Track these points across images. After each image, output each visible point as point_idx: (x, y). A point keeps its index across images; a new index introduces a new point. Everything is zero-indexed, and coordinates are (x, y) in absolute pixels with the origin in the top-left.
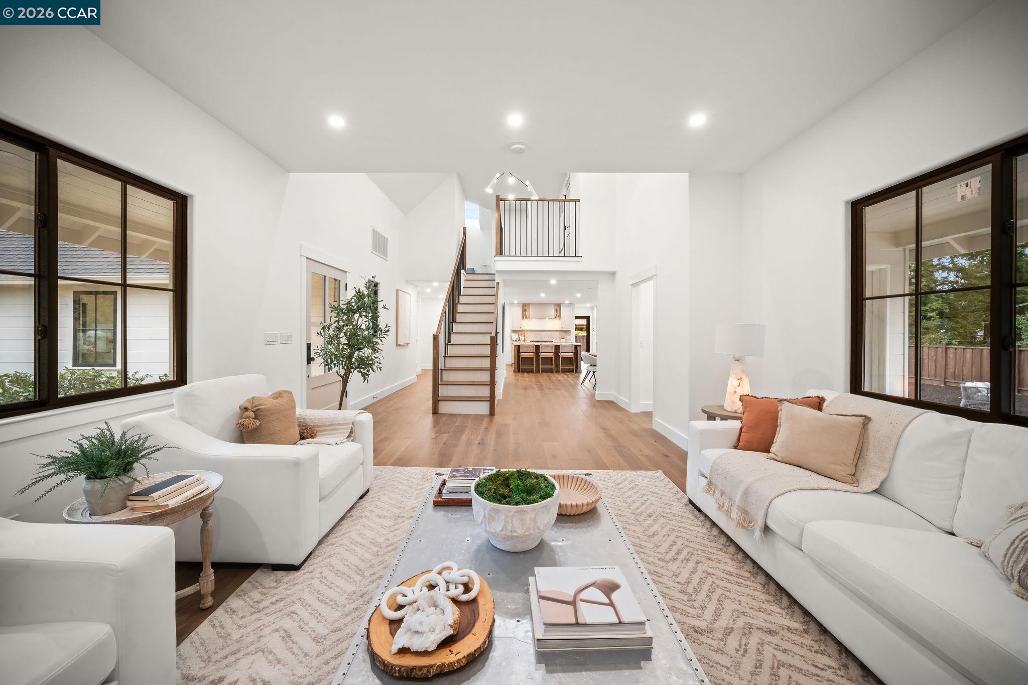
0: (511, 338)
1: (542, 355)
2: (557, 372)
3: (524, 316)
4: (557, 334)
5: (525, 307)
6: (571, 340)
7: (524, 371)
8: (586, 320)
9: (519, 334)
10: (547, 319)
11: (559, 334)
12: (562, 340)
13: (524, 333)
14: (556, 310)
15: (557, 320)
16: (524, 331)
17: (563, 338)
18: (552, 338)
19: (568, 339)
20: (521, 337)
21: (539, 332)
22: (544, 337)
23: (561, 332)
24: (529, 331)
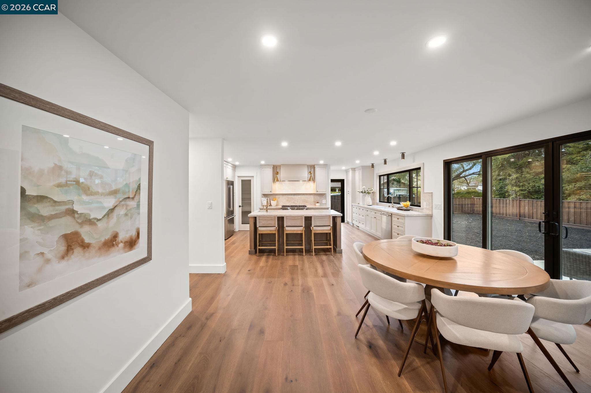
0: (262, 204)
1: (288, 230)
2: (309, 251)
3: (275, 179)
4: (312, 199)
5: (276, 170)
6: (326, 204)
7: (262, 252)
8: (340, 183)
9: (271, 198)
10: (301, 182)
11: (314, 198)
12: (317, 204)
13: (275, 198)
14: (310, 172)
15: (311, 183)
16: (276, 195)
17: (318, 203)
18: (306, 202)
19: (323, 203)
20: (272, 202)
21: (292, 196)
22: (298, 202)
23: (316, 195)
24: (281, 195)
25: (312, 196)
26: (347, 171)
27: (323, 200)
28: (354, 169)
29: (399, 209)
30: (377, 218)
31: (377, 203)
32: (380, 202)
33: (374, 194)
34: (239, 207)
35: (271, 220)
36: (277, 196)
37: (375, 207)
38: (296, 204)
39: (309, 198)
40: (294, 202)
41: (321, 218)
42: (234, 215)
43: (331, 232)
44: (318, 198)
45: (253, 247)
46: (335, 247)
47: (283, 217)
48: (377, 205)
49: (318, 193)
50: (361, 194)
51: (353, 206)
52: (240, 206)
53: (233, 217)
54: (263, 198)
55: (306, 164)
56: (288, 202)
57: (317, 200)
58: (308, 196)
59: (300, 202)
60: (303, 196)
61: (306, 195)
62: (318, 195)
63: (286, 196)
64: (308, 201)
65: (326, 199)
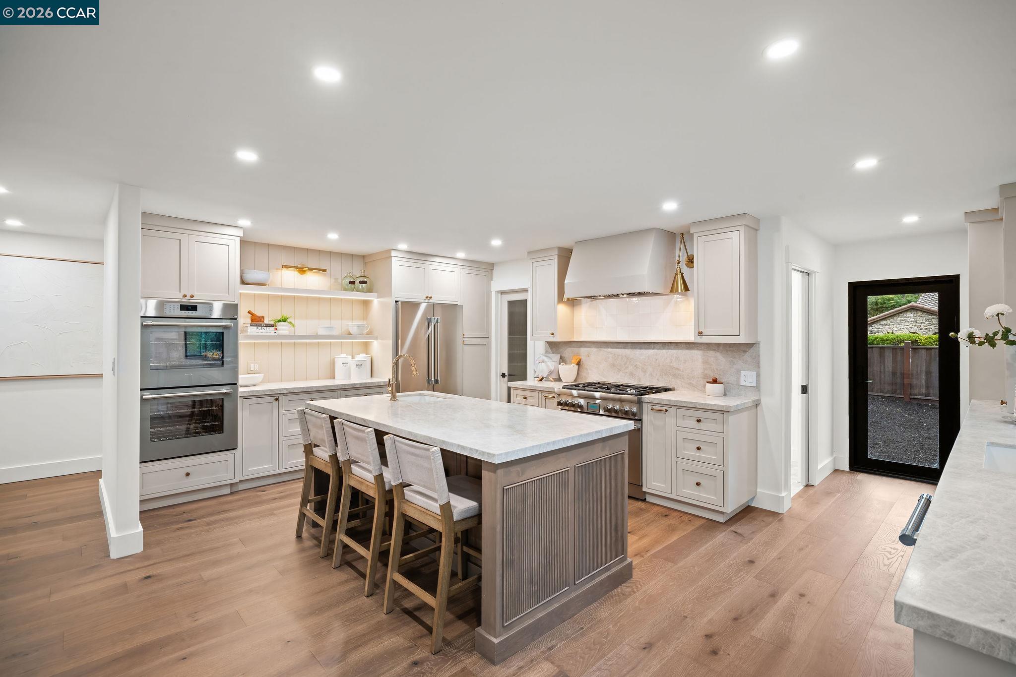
4: (693, 363)
9: (563, 355)
11: (705, 362)
12: (712, 387)
16: (581, 347)
17: (715, 381)
18: (675, 376)
19: (742, 383)
21: (627, 352)
22: (645, 372)
23: (714, 350)
24: (595, 347)
25: (697, 354)
27: (742, 373)
34: (503, 377)
38: (639, 380)
39: (685, 361)
40: (632, 374)
44: (719, 361)
49: (704, 340)
52: (503, 375)
56: (614, 372)
57: (717, 369)
58: (680, 351)
59: (654, 375)
60: (664, 351)
61: (674, 349)
62: (721, 348)
63: (610, 350)
64: (681, 372)
65: (759, 367)
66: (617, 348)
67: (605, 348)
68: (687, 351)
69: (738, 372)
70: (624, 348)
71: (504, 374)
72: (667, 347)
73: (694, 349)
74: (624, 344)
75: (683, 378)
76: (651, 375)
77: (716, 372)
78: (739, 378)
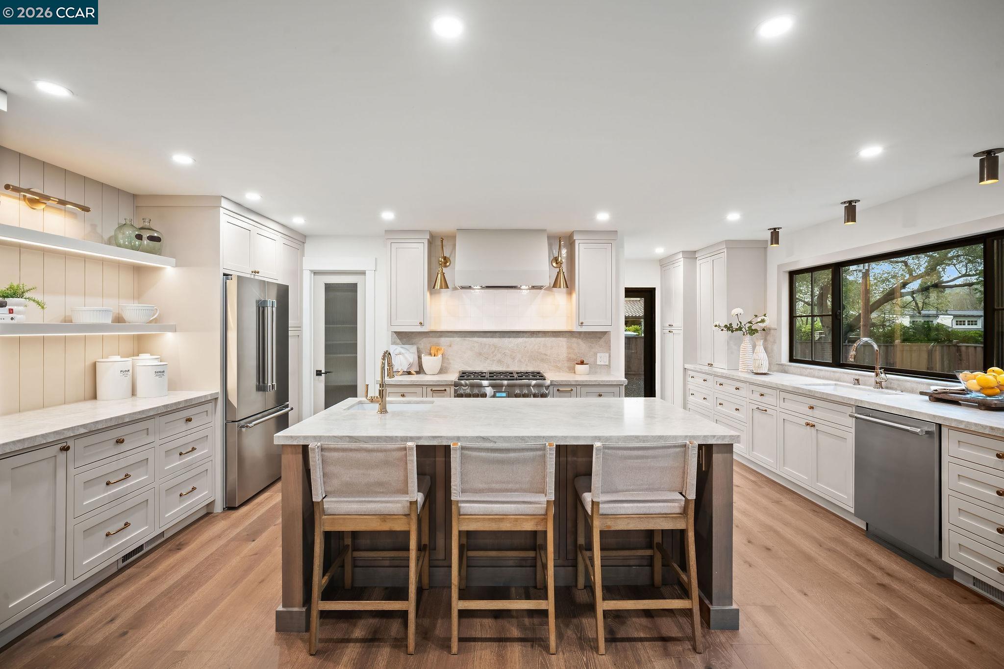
1: (472, 514)
3: (437, 282)
4: (561, 349)
5: (440, 250)
6: (609, 367)
9: (421, 347)
10: (525, 292)
11: (569, 348)
12: (579, 368)
13: (438, 344)
14: (556, 259)
15: (559, 297)
16: (441, 336)
17: (582, 363)
18: (542, 360)
19: (598, 363)
20: (426, 359)
21: (495, 341)
22: (514, 359)
23: (576, 337)
24: (458, 337)
25: (562, 341)
26: (664, 264)
27: (599, 355)
28: (691, 256)
29: (938, 398)
30: (818, 427)
31: (782, 365)
32: (792, 360)
33: (767, 334)
34: (317, 375)
35: (386, 463)
36: (444, 341)
37: (777, 379)
38: (508, 366)
39: (552, 347)
40: (499, 361)
41: (637, 457)
42: (287, 406)
43: (688, 525)
44: (581, 347)
45: (298, 594)
46: (707, 602)
47: (447, 449)
48: (786, 372)
49: (583, 329)
50: (726, 333)
51: (689, 372)
52: (319, 373)
53: (287, 414)
54: (395, 347)
55: (544, 231)
56: (481, 361)
57: (579, 353)
58: (547, 339)
59: (523, 361)
60: (532, 339)
61: (542, 337)
62: (582, 335)
63: (476, 339)
64: (547, 357)
65: (610, 350)
66: (484, 337)
67: (470, 337)
68: (554, 338)
69: (595, 354)
70: (492, 337)
71: (321, 371)
72: (535, 335)
73: (560, 337)
74: (492, 334)
75: (550, 362)
76: (520, 361)
77: (578, 355)
78: (596, 359)
